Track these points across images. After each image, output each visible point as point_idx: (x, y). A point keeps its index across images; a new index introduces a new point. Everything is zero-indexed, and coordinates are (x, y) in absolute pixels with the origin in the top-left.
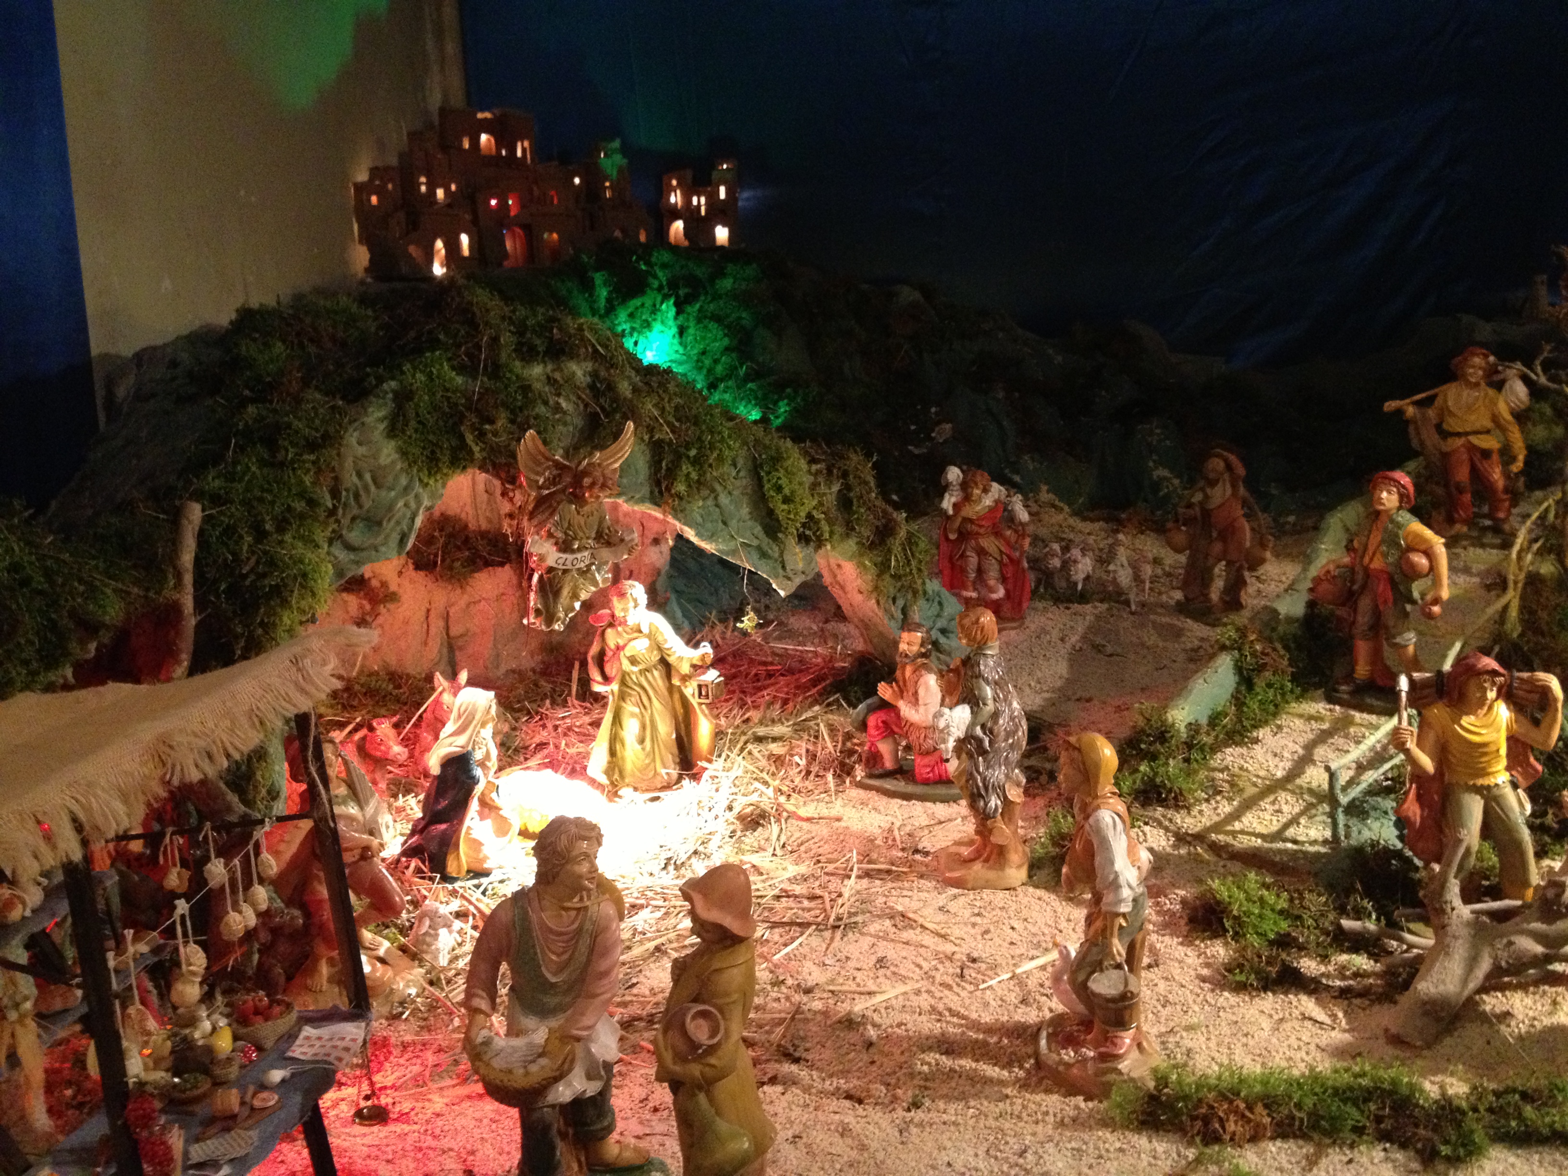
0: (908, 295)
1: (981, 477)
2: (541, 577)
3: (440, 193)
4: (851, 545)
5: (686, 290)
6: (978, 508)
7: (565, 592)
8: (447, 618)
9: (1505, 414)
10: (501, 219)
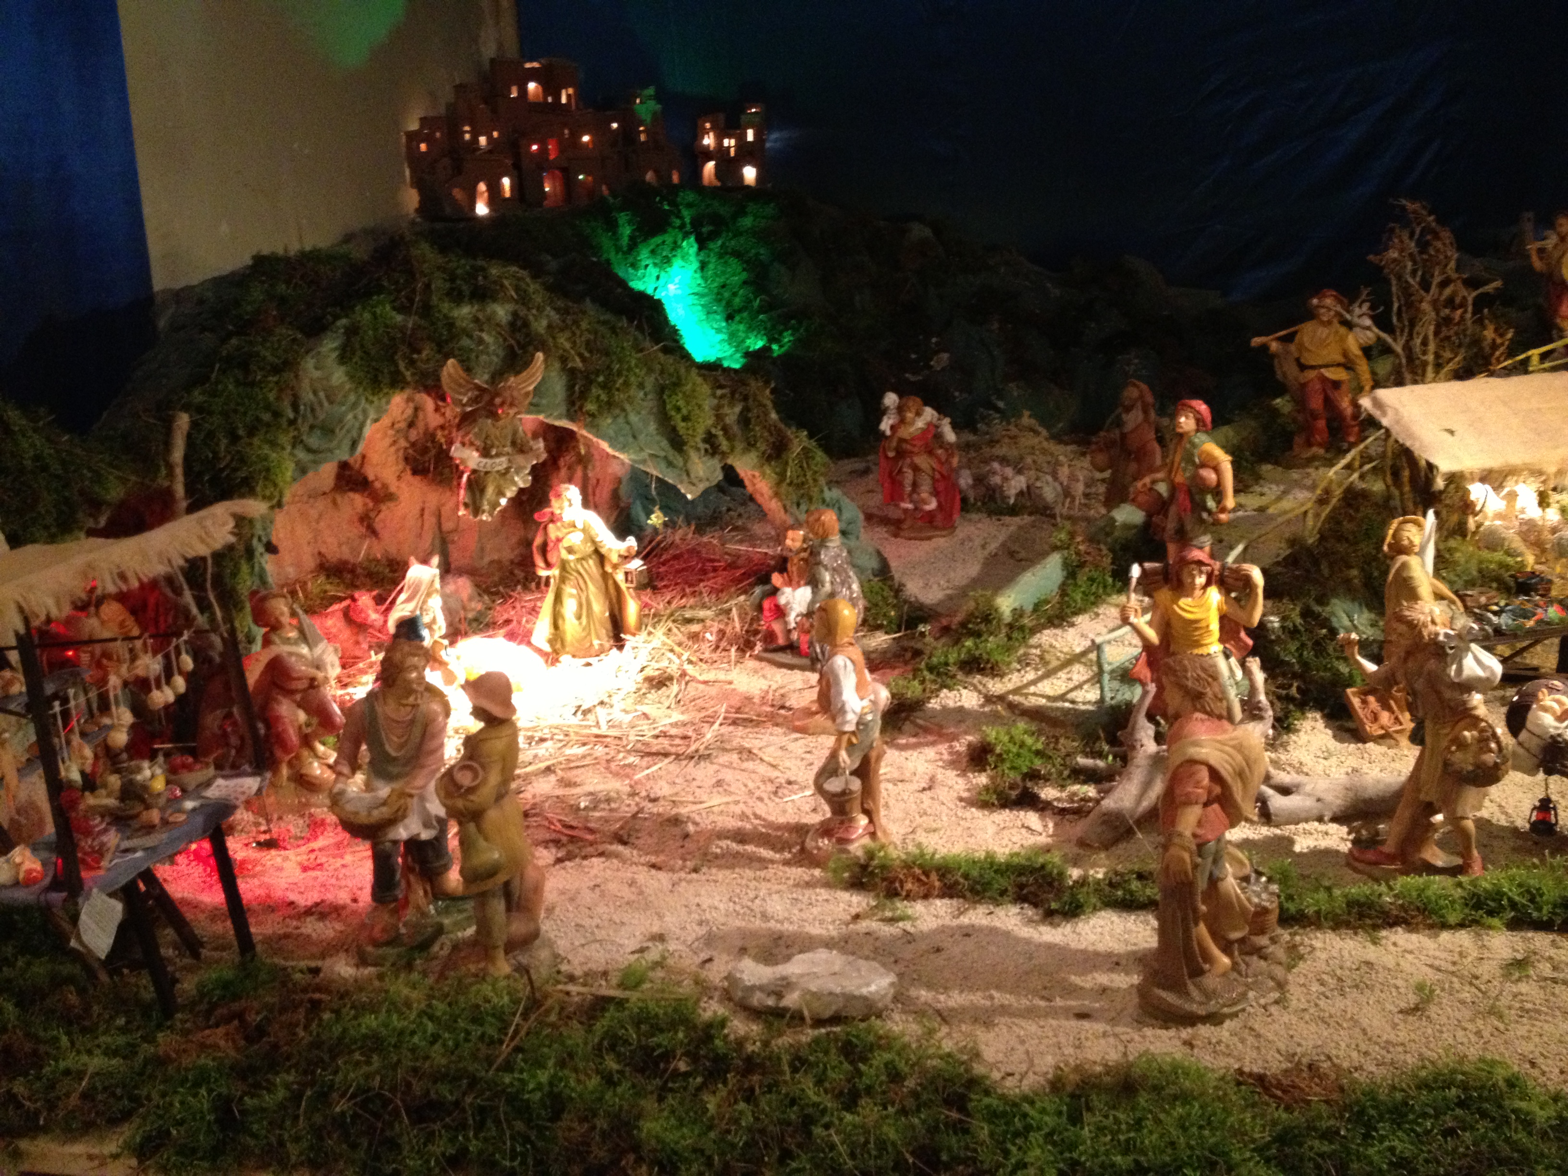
0: (919, 231)
1: (914, 402)
2: (469, 478)
3: (483, 140)
4: (752, 457)
5: (711, 228)
6: (912, 429)
7: (490, 491)
9: (1355, 349)
10: (541, 163)
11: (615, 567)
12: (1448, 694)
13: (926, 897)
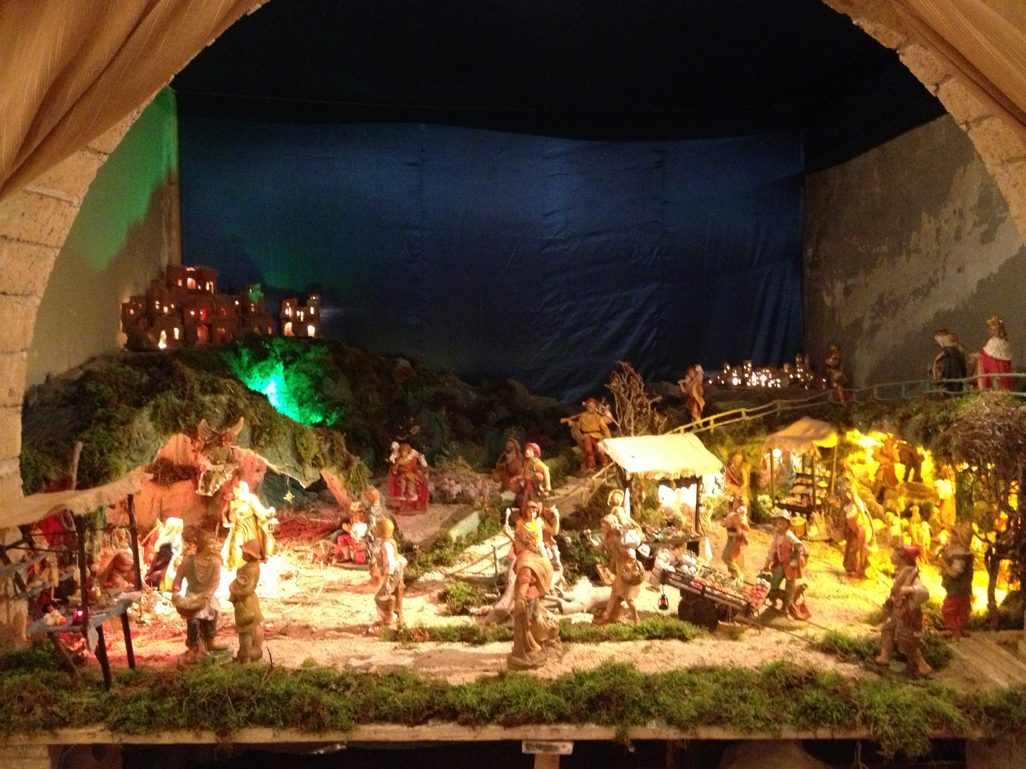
1: (407, 447)
2: (204, 476)
3: (166, 309)
4: (334, 469)
5: (290, 358)
6: (406, 460)
7: (213, 481)
8: (161, 502)
9: (604, 425)
10: (196, 321)
11: (263, 523)
12: (621, 549)
13: (423, 641)
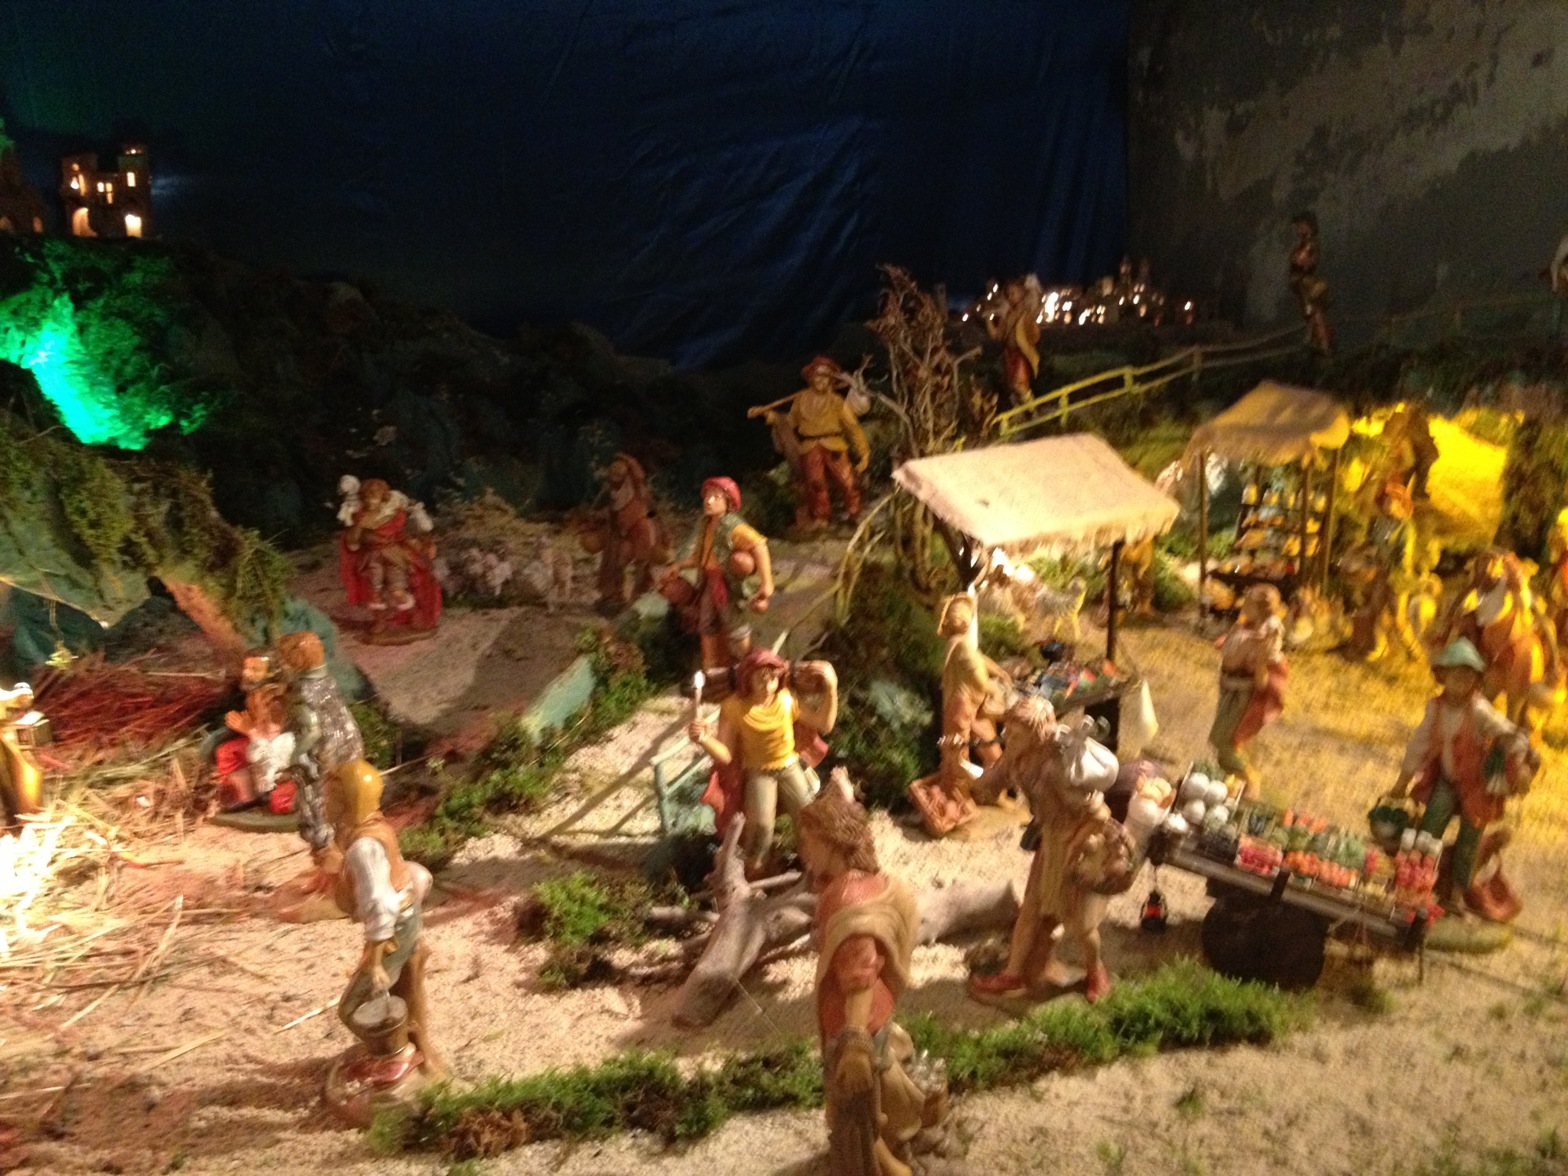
0: (345, 292)
1: (378, 486)
4: (189, 568)
5: (88, 285)
9: (851, 420)
11: (2, 724)
13: (510, 1147)
